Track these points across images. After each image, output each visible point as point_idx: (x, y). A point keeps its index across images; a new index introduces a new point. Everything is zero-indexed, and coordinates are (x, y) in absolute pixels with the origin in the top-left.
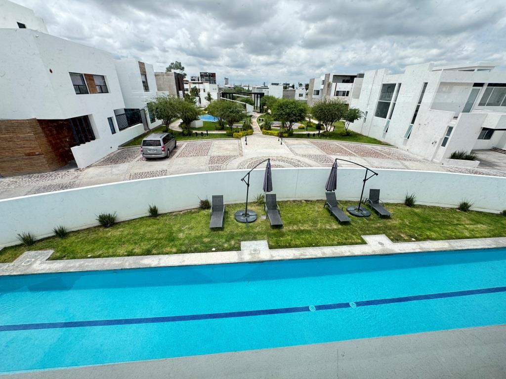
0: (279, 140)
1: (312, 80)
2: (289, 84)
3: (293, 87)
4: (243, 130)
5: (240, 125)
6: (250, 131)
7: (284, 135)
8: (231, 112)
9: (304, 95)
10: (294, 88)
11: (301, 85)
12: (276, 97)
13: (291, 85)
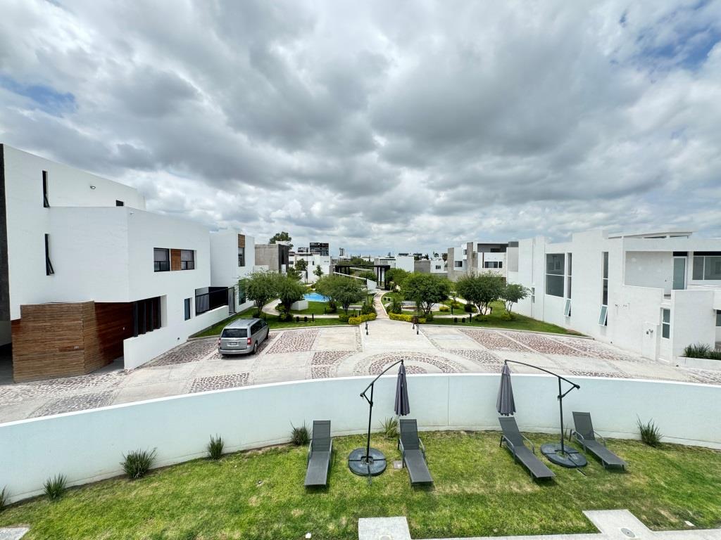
0: (413, 328)
1: (451, 250)
2: (421, 255)
3: (427, 257)
4: (363, 314)
5: (358, 307)
6: (372, 314)
7: (421, 320)
8: (346, 291)
9: (443, 267)
10: (428, 259)
11: (436, 255)
12: (406, 270)
13: (423, 255)
